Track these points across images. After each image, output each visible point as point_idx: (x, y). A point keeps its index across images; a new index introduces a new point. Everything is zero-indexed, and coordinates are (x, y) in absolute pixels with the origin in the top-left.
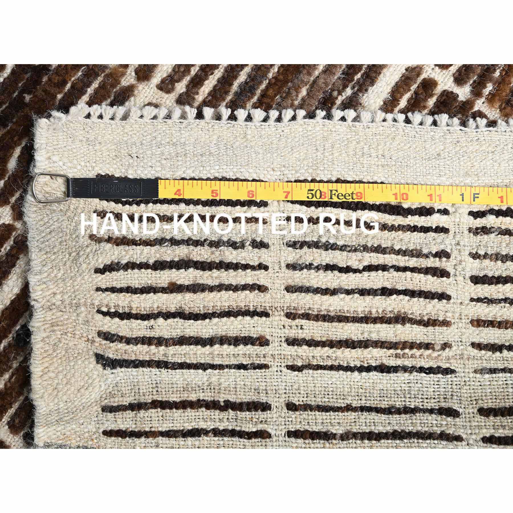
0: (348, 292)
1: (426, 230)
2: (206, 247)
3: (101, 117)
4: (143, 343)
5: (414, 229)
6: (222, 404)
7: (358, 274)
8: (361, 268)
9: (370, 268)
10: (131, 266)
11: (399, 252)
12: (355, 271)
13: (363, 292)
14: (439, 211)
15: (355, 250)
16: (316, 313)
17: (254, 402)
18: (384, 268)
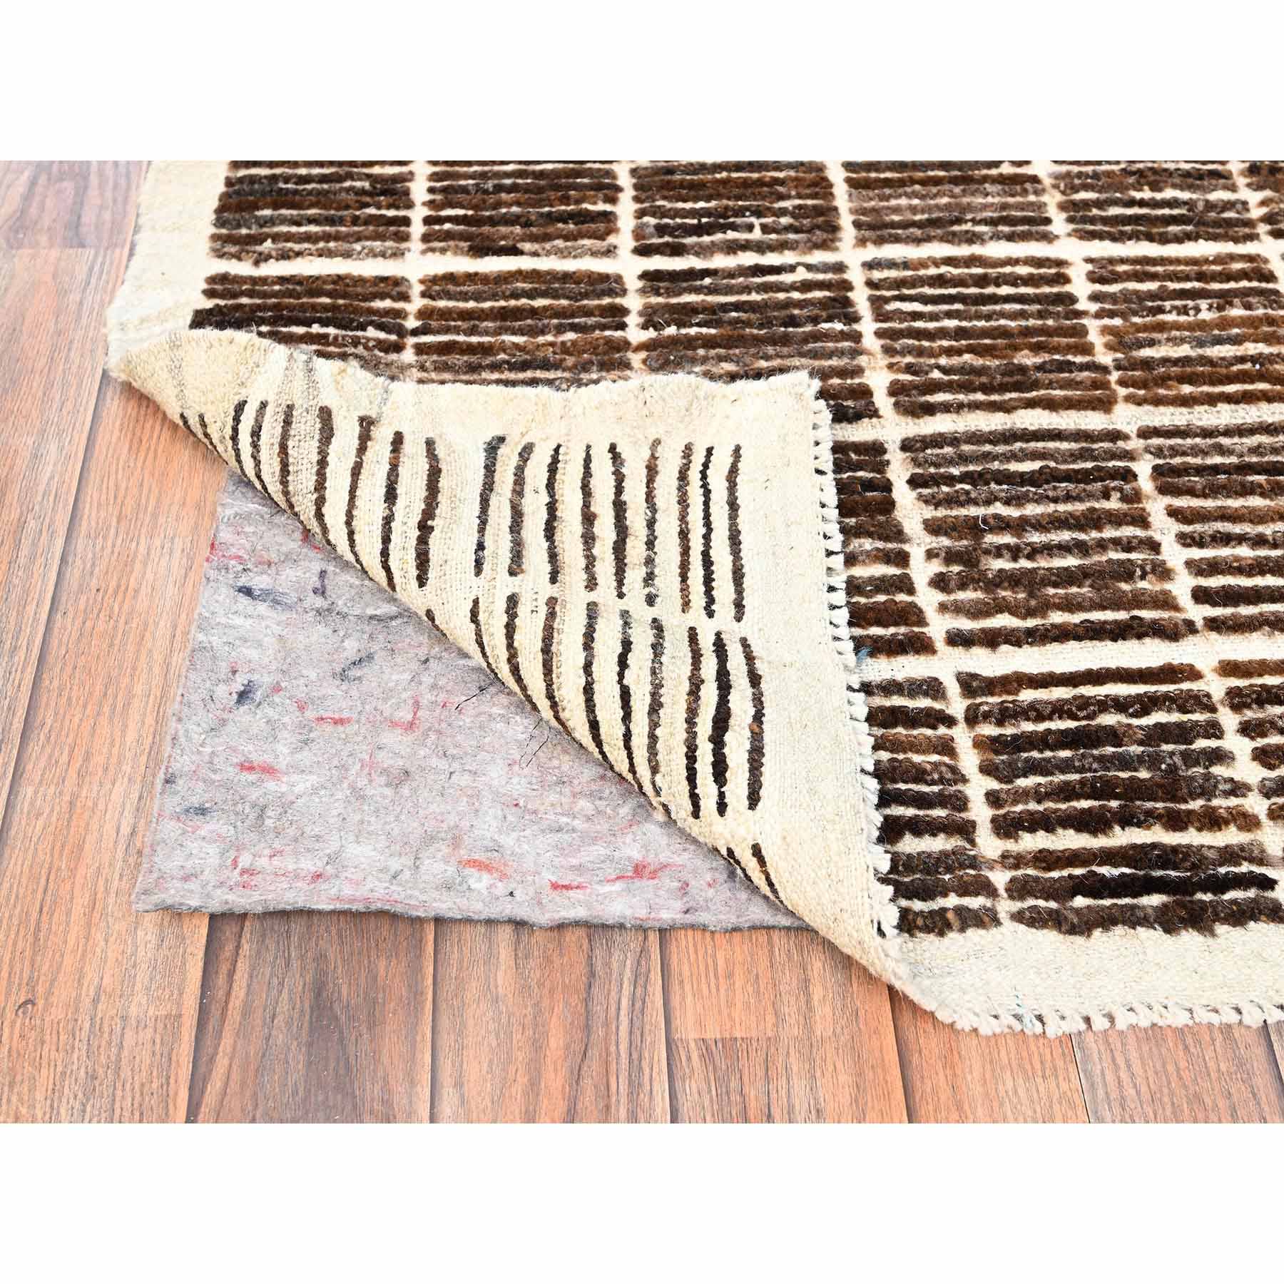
0: (587, 668)
1: (692, 778)
2: (645, 554)
3: (815, 427)
4: (516, 483)
5: (691, 758)
6: (429, 523)
7: (617, 678)
8: (625, 682)
9: (625, 695)
10: (620, 479)
11: (653, 738)
12: (621, 675)
13: (588, 690)
14: (722, 795)
15: (654, 672)
16: (555, 626)
17: (428, 561)
18: (627, 718)
